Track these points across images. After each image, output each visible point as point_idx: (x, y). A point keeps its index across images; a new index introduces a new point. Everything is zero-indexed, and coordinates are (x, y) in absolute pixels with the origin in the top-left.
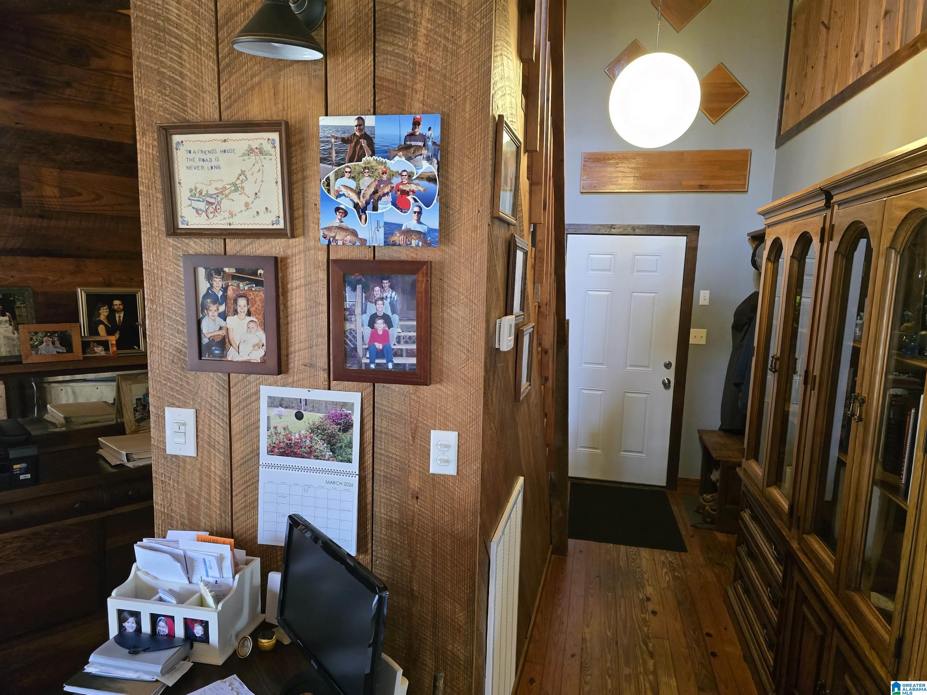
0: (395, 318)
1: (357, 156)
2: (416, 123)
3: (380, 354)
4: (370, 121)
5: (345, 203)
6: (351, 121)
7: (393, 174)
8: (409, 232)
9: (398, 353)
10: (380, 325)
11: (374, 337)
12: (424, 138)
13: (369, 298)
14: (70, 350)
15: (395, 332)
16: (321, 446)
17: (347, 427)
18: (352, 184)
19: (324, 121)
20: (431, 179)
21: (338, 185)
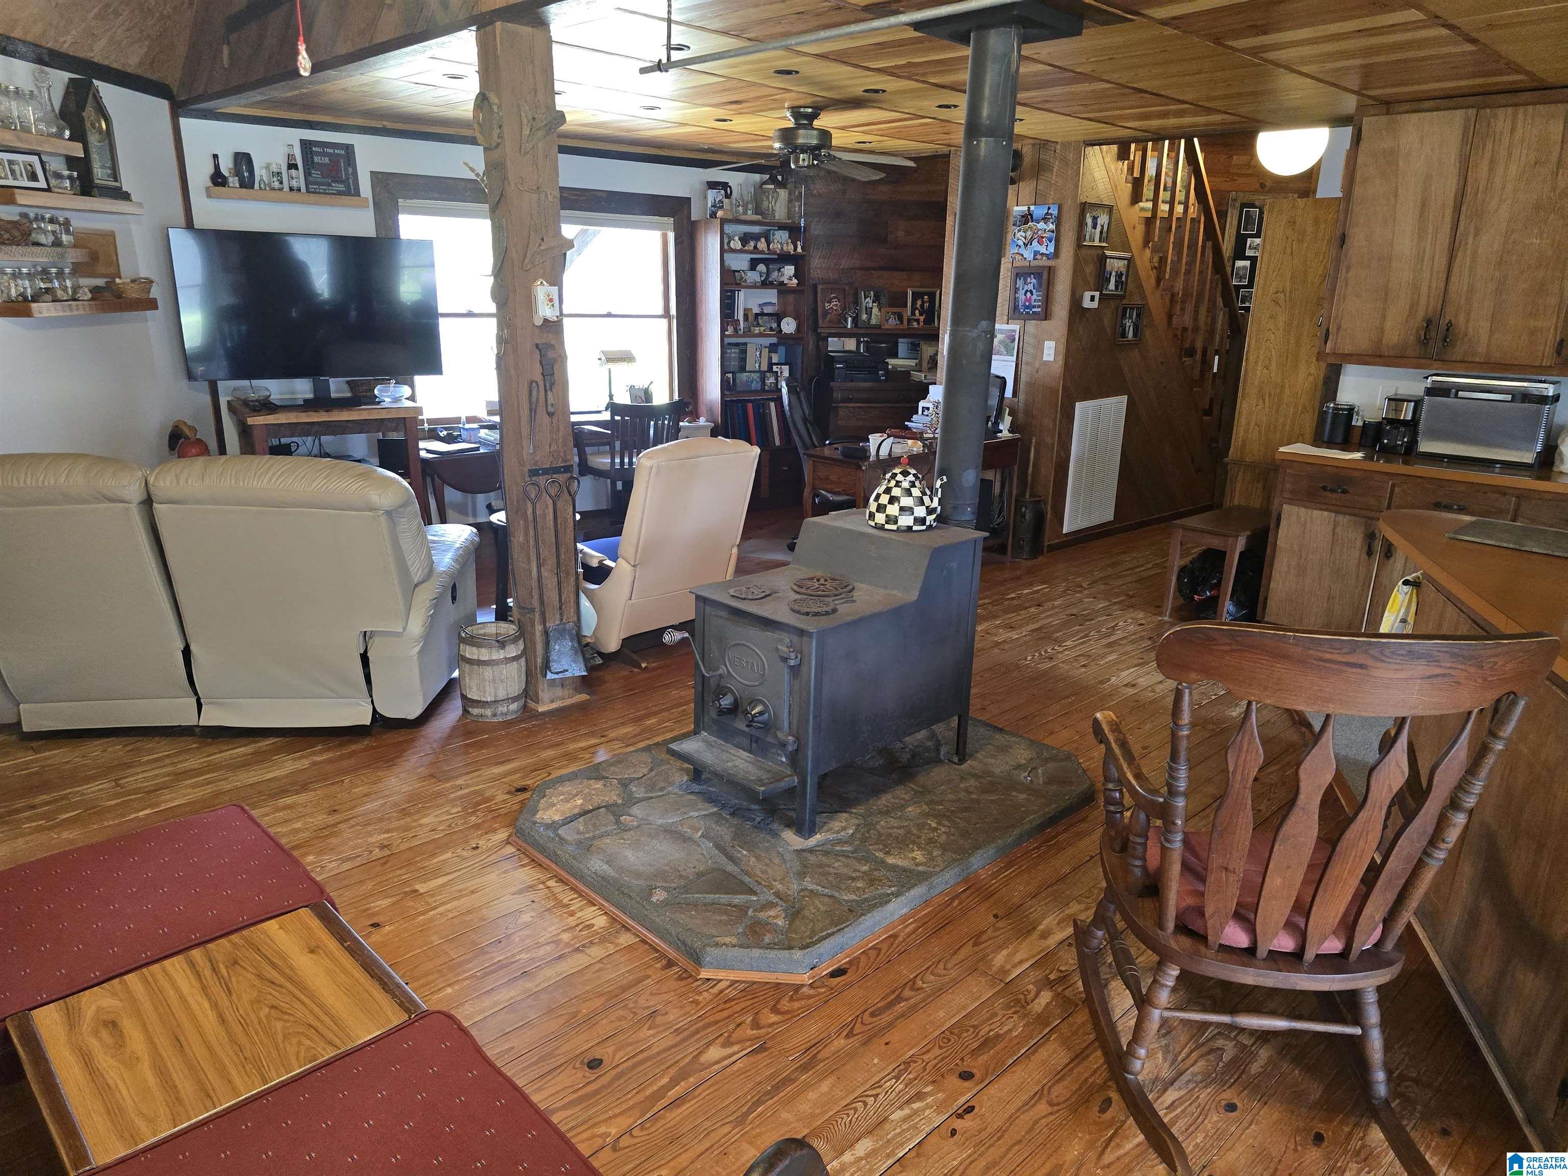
0: (1034, 291)
1: (1026, 223)
2: (1049, 208)
3: (1027, 307)
4: (1032, 208)
5: (1020, 243)
6: (1026, 208)
7: (1039, 230)
8: (1042, 254)
9: (1034, 307)
10: (1029, 294)
11: (1026, 300)
12: (1051, 214)
13: (1025, 283)
14: (902, 323)
15: (1034, 297)
16: (1002, 349)
17: (1014, 340)
18: (1024, 234)
19: (1016, 208)
20: (1053, 232)
21: (1018, 235)
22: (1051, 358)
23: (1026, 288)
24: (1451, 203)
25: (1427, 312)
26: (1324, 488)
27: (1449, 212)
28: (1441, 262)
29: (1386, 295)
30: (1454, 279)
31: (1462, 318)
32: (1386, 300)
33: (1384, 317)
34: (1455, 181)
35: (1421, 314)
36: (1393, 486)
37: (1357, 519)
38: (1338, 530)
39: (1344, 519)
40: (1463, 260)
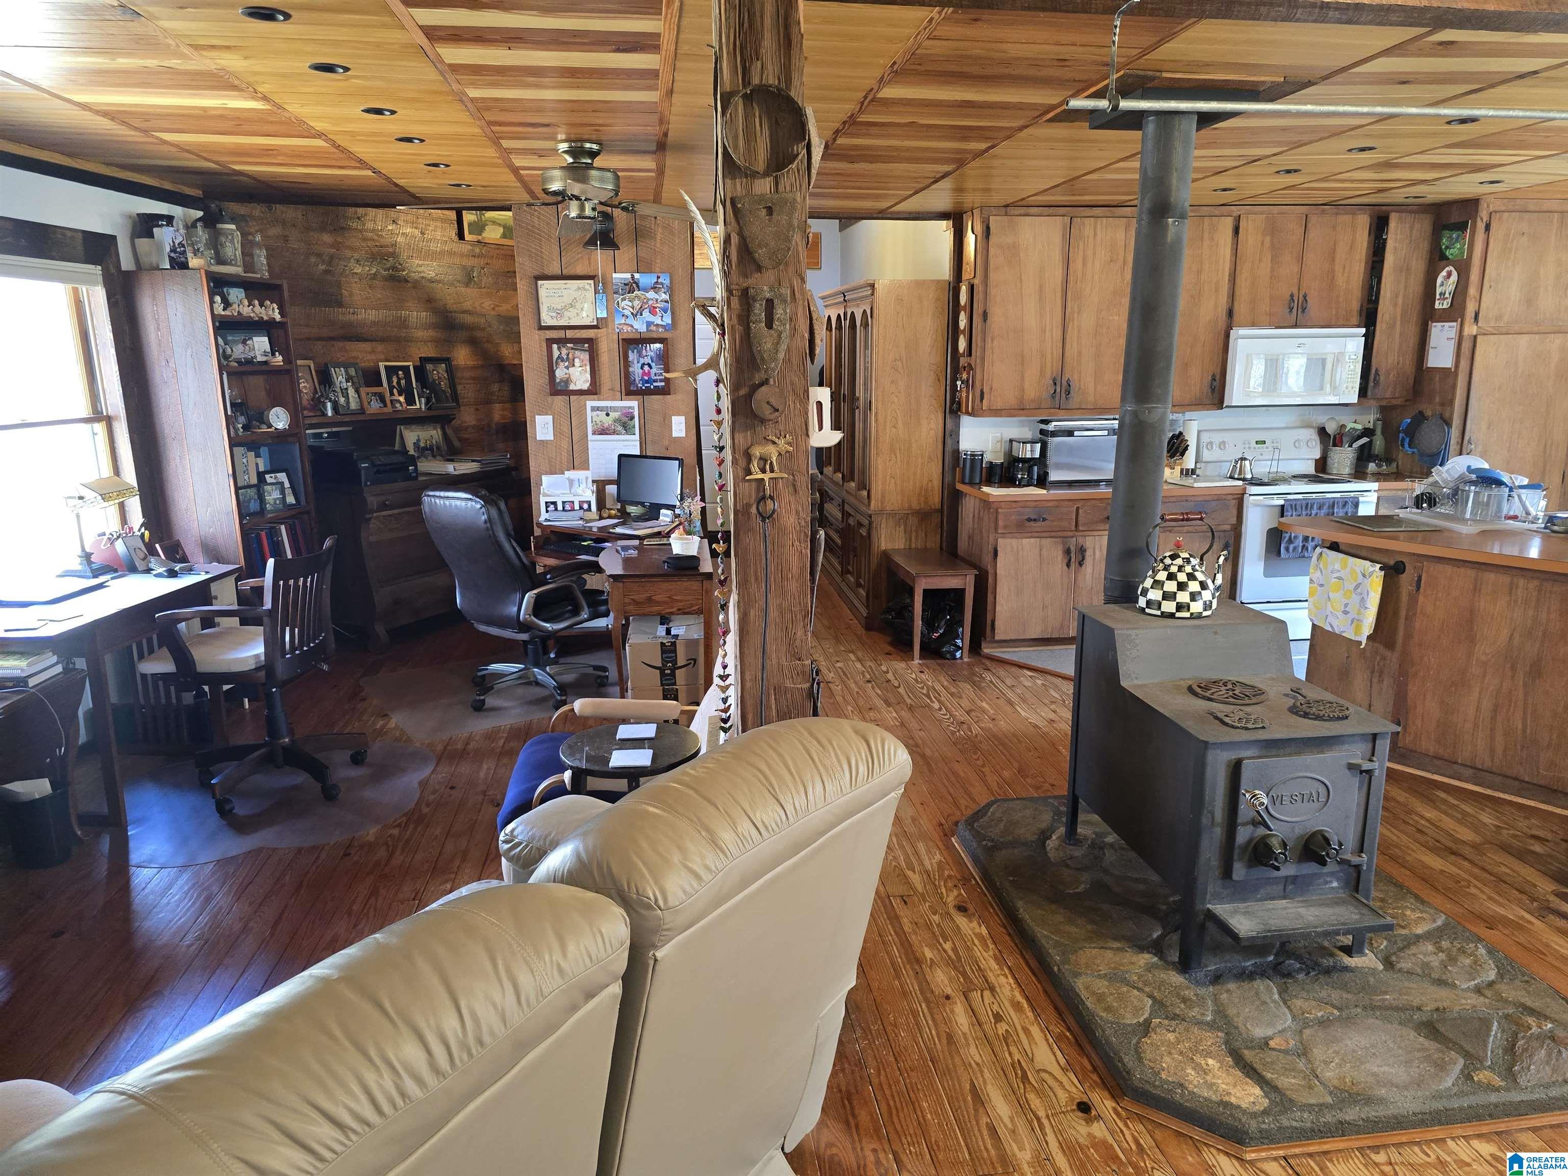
0: (653, 365)
1: (631, 291)
2: (658, 277)
3: (647, 382)
4: (637, 276)
5: (627, 312)
6: (628, 276)
7: (649, 300)
8: (657, 325)
9: (655, 381)
10: (646, 368)
11: (644, 374)
12: (662, 284)
13: (640, 355)
15: (654, 371)
16: (620, 428)
17: (632, 418)
18: (630, 304)
19: (615, 275)
20: (667, 302)
21: (623, 304)
22: (683, 434)
23: (642, 361)
24: (1059, 289)
25: (1052, 372)
26: (1029, 520)
27: (1059, 295)
28: (1058, 333)
29: (1023, 361)
30: (1068, 346)
31: (1076, 377)
32: (1023, 364)
33: (1023, 378)
34: (1061, 271)
35: (1048, 374)
36: (1078, 509)
37: (1056, 540)
38: (1044, 550)
39: (1047, 542)
40: (1071, 334)
